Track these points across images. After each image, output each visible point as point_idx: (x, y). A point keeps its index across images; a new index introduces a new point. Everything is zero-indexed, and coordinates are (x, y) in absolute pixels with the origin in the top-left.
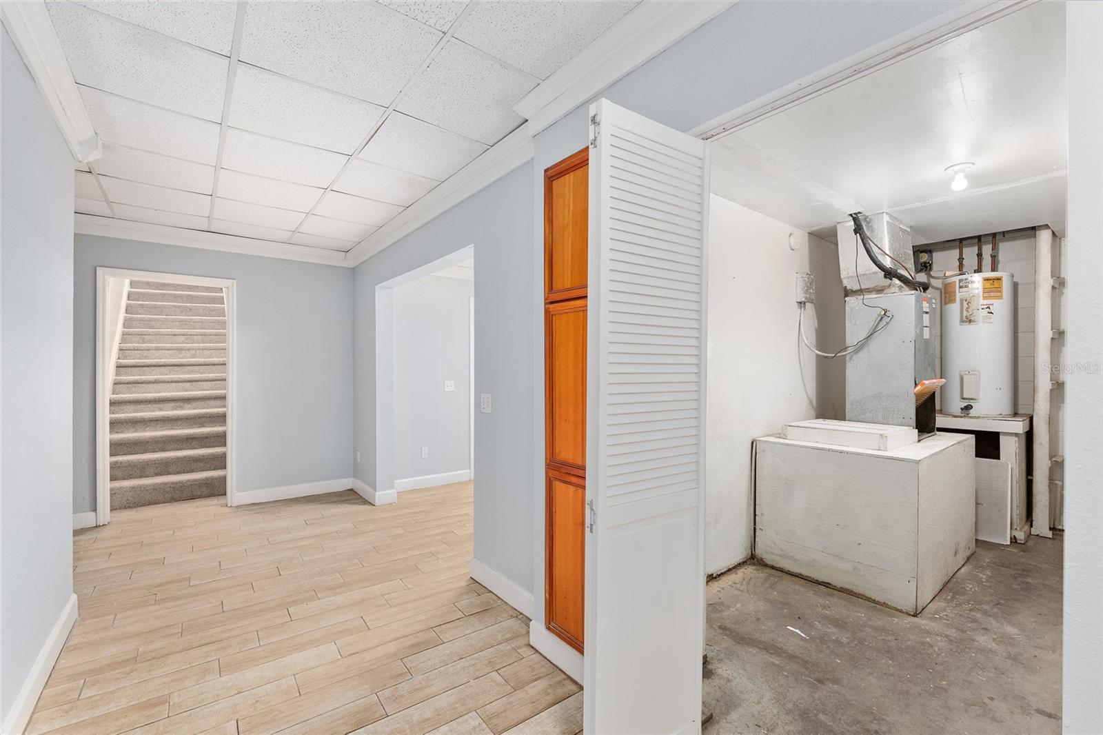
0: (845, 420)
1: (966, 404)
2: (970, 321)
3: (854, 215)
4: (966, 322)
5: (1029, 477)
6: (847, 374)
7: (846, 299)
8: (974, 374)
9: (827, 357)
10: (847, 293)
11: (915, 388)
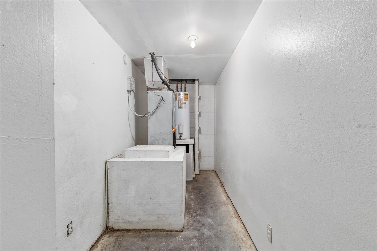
0: (147, 145)
1: (180, 135)
2: (181, 107)
3: (151, 54)
4: (180, 107)
5: (194, 157)
6: (148, 124)
7: (148, 91)
8: (182, 125)
9: (140, 117)
10: (148, 89)
11: (173, 129)
